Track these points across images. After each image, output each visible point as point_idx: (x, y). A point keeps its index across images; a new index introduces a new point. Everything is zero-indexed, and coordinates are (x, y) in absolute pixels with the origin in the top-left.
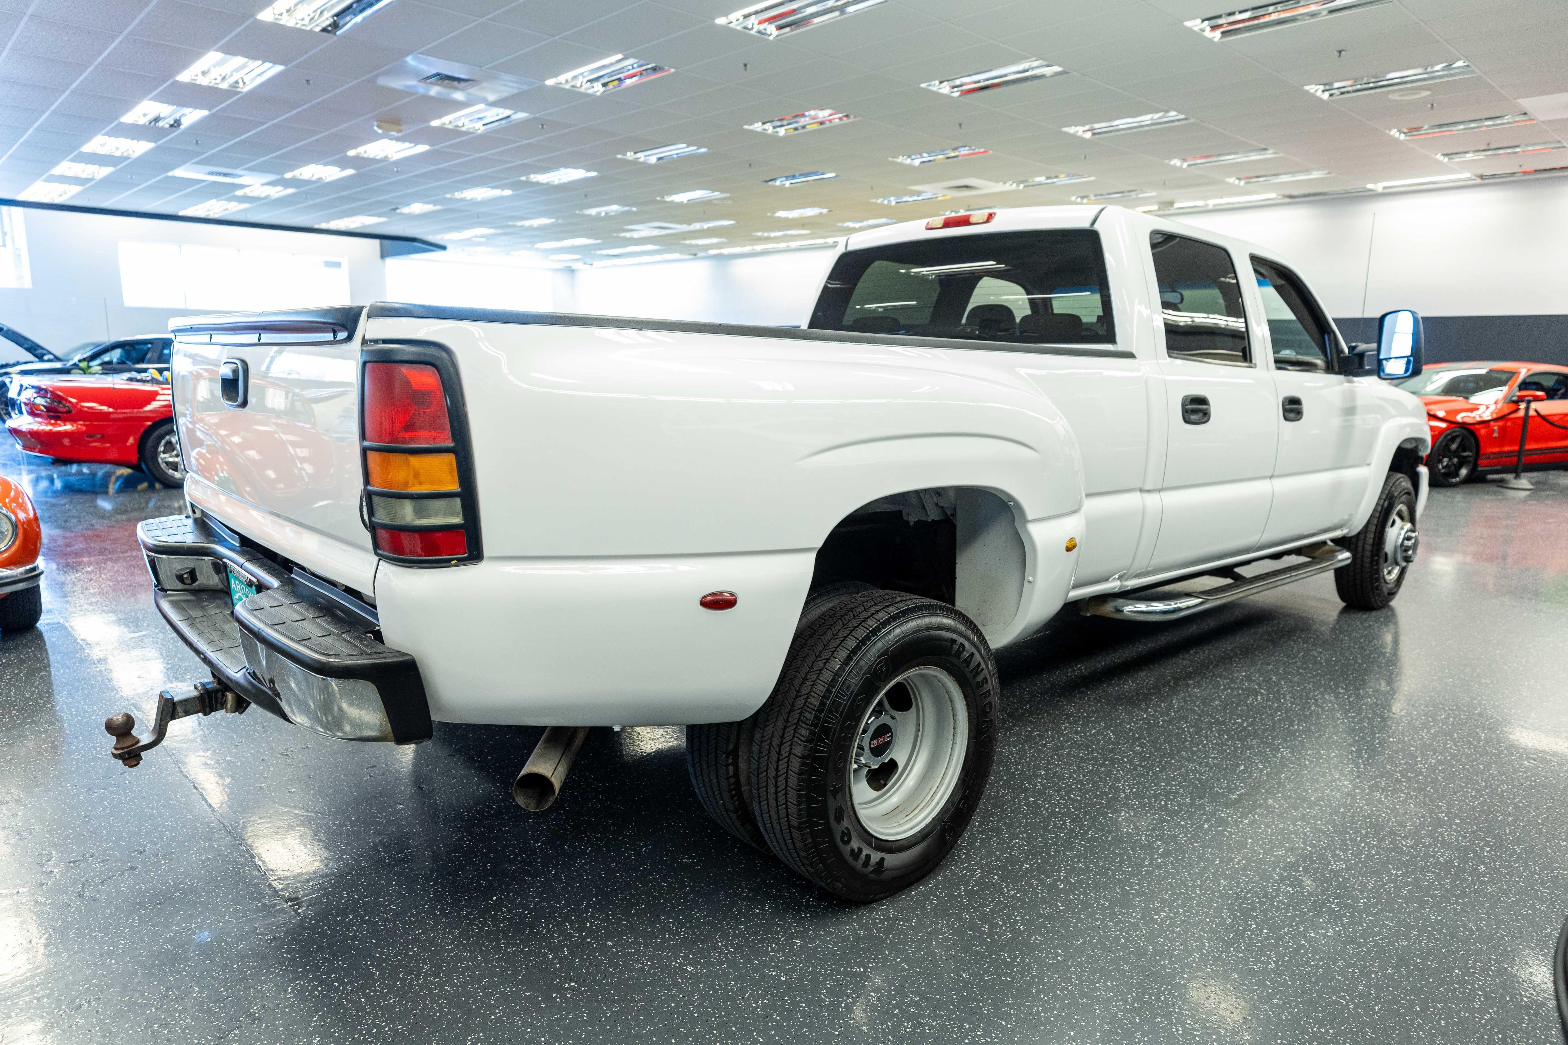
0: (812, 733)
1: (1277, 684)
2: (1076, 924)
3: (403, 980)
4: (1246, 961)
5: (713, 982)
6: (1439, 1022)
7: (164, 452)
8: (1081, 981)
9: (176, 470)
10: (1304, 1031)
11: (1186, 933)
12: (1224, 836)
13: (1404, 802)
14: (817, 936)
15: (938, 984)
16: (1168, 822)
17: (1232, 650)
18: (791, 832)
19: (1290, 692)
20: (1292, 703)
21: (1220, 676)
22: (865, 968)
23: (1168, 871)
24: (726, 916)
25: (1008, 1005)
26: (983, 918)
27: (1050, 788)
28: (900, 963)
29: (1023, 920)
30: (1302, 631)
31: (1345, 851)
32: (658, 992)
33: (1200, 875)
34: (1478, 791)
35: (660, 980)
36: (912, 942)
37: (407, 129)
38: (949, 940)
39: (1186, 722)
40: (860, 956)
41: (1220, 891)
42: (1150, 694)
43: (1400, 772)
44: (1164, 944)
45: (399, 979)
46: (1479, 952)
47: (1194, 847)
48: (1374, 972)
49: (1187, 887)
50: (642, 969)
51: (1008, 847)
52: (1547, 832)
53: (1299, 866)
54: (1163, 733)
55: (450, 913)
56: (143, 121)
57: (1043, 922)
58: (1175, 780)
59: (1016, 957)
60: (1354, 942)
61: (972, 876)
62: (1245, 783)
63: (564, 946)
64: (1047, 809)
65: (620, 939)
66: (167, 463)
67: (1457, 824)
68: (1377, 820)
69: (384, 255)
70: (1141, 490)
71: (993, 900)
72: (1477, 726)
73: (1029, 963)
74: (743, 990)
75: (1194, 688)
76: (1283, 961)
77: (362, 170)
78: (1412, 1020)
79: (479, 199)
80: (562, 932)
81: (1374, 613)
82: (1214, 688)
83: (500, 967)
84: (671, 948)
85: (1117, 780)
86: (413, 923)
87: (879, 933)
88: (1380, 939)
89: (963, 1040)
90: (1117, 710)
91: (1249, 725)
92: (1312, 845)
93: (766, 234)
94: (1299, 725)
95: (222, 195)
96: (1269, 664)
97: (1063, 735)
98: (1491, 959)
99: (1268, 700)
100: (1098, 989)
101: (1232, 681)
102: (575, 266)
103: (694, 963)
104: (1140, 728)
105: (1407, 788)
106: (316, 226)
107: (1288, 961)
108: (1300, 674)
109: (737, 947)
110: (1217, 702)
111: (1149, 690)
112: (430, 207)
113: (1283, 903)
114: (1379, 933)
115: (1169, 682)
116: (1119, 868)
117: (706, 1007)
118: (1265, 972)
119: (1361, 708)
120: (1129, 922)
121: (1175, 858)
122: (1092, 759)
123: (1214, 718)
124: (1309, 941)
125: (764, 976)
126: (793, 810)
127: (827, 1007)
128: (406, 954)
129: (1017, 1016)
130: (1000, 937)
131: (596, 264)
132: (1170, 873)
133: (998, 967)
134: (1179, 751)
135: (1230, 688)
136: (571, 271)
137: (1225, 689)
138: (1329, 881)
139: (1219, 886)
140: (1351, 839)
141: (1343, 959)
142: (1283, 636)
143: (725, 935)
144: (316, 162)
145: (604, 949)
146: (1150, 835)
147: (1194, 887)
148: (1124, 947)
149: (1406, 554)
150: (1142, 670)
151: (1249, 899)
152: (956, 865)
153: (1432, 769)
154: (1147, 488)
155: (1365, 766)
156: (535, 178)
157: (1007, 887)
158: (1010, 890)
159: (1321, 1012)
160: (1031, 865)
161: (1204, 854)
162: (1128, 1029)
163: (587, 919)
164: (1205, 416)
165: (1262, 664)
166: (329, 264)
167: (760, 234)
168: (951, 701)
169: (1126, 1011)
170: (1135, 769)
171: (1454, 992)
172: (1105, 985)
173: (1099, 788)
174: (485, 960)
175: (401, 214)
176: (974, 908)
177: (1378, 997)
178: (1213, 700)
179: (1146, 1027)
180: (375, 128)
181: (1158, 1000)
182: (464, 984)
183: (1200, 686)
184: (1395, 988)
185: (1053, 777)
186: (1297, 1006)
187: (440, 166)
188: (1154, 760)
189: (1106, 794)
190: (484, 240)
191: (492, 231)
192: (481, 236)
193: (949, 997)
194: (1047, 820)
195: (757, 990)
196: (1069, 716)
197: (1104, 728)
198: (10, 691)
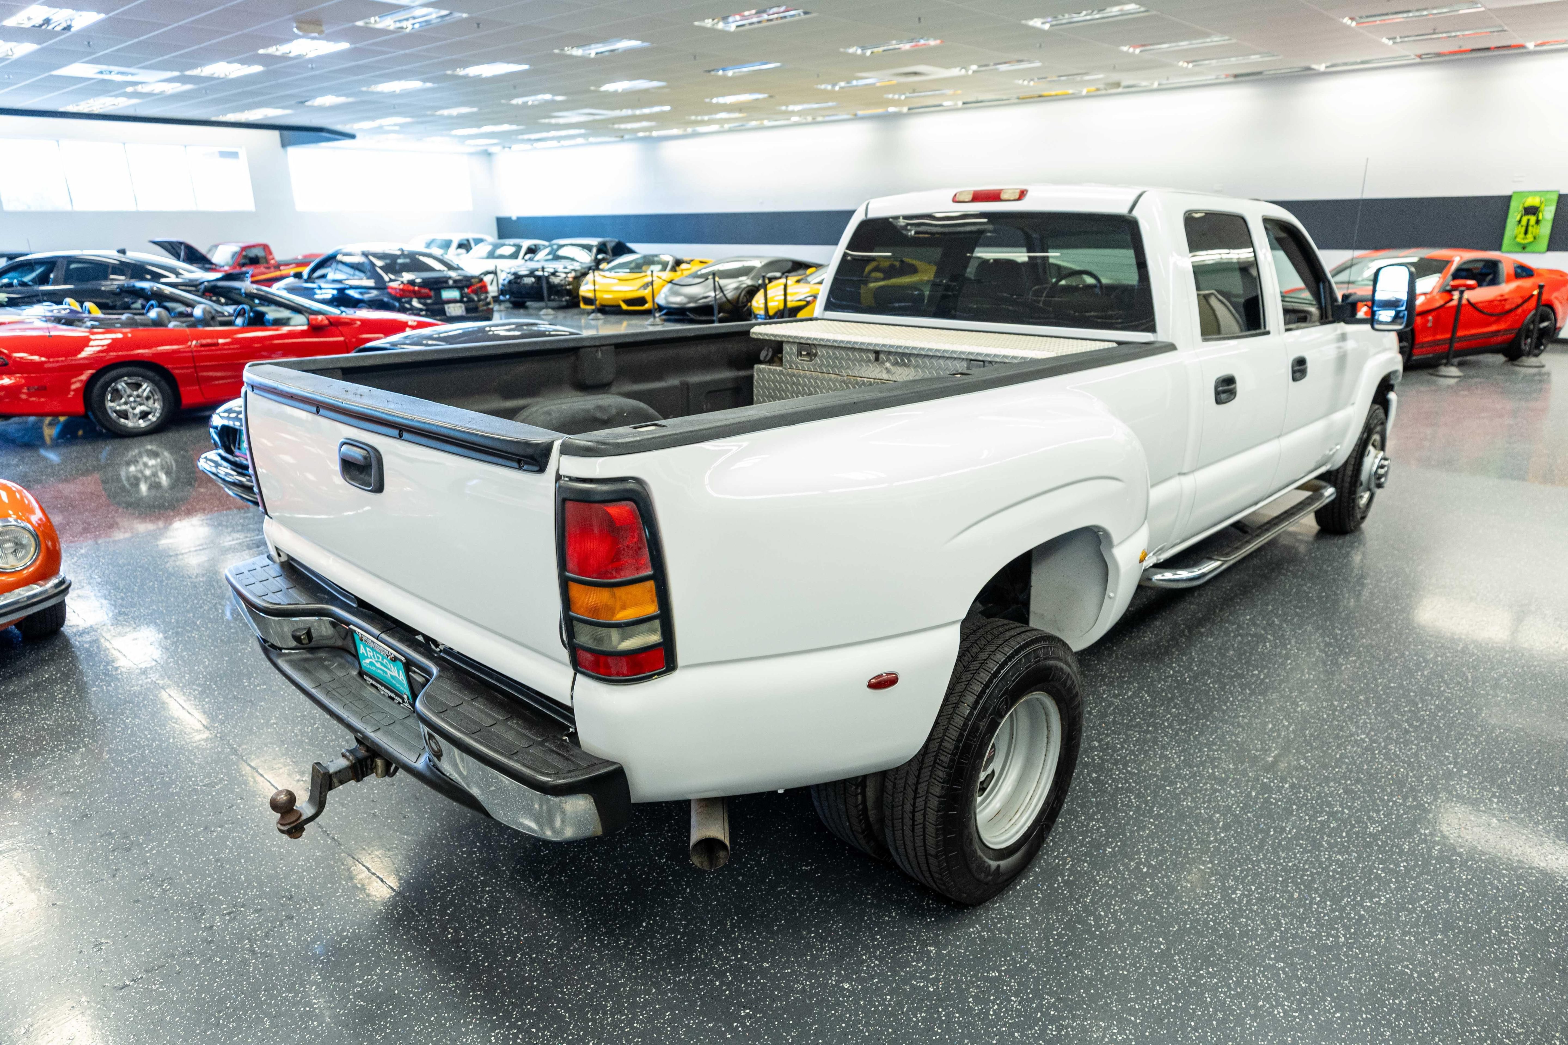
0: (949, 775)
1: (1280, 627)
2: (1167, 909)
3: (594, 1020)
4: (1318, 936)
5: (871, 998)
6: (1488, 985)
7: (112, 401)
8: (1188, 970)
9: (127, 418)
10: (1383, 1005)
11: (1263, 912)
12: (1271, 803)
13: (1416, 755)
14: (948, 942)
15: (1067, 983)
16: (1219, 791)
17: (1231, 589)
18: (927, 859)
19: (1294, 636)
20: (1298, 649)
21: (1227, 621)
22: (1000, 972)
23: (1231, 846)
24: (860, 927)
25: (1131, 1000)
26: (1086, 908)
27: (1107, 761)
28: (1028, 963)
29: (1121, 909)
30: (1289, 562)
31: (1378, 812)
32: (826, 1013)
33: (1260, 848)
34: (1476, 737)
35: (823, 1000)
36: (1031, 940)
37: (327, 29)
38: (1062, 936)
39: (1210, 677)
40: (991, 960)
41: (1281, 864)
42: (1169, 646)
43: (1407, 721)
44: (1247, 925)
45: (589, 1020)
46: (1507, 911)
47: (1249, 818)
48: (1427, 939)
49: (1252, 862)
50: (804, 990)
51: (1087, 831)
52: (1541, 778)
53: (1342, 831)
54: (1191, 692)
55: (609, 943)
56: (28, 25)
57: (1139, 909)
58: (1215, 744)
59: (1126, 949)
60: (1404, 909)
61: (1065, 864)
62: (1277, 743)
63: (726, 970)
64: (1110, 785)
65: (774, 959)
66: (116, 412)
67: (1465, 776)
68: (1397, 775)
69: (284, 144)
70: (1180, 474)
71: (1090, 891)
72: (1463, 666)
73: (1138, 954)
74: (900, 1004)
75: (1207, 637)
76: (1351, 934)
77: (271, 68)
78: (1467, 985)
79: (398, 91)
80: (719, 956)
81: (1348, 537)
82: (1225, 635)
83: (675, 998)
84: (823, 965)
85: (1164, 748)
86: (579, 957)
87: (1001, 933)
88: (1426, 904)
89: (1103, 1039)
90: (1145, 667)
91: (1267, 676)
92: (1349, 808)
93: (699, 118)
94: (1310, 674)
95: (109, 91)
96: (1267, 605)
97: (1105, 700)
98: (1518, 917)
99: (1276, 646)
100: (1203, 977)
101: (1240, 627)
102: (492, 149)
103: (849, 980)
104: (1170, 686)
105: (1416, 739)
106: (214, 119)
107: (1354, 933)
108: (1298, 614)
109: (881, 959)
110: (1231, 652)
111: (1168, 641)
112: (342, 100)
113: (1338, 873)
114: (1423, 897)
115: (1183, 632)
116: (1190, 846)
117: (873, 1025)
118: (1337, 946)
119: (1359, 652)
120: (1212, 903)
121: (1236, 831)
122: (1135, 726)
123: (1232, 670)
124: (1368, 910)
125: (913, 987)
126: (931, 841)
127: (978, 1015)
128: (585, 992)
129: (1142, 1010)
130: (1106, 928)
131: (515, 147)
132: (1235, 848)
133: (1112, 961)
134: (1211, 712)
135: (1239, 635)
136: (488, 154)
137: (1235, 636)
138: (1369, 845)
139: (1279, 859)
140: (1379, 798)
141: (1399, 927)
142: (1273, 570)
143: (865, 947)
144: (222, 59)
145: (763, 972)
146: (1208, 807)
147: (1258, 861)
148: (1214, 930)
149: (1378, 481)
150: (1156, 619)
151: (1307, 870)
152: (1047, 854)
153: (1433, 716)
154: (1185, 471)
155: (1376, 716)
156: (461, 72)
157: (1098, 874)
158: (1101, 878)
159: (1392, 983)
160: (1113, 849)
161: (1258, 825)
162: (1239, 1015)
163: (736, 940)
164: (1232, 394)
165: (1262, 605)
166: (223, 154)
167: (693, 118)
168: (1047, 715)
169: (1232, 997)
170: (1177, 734)
171: (1494, 953)
172: (1209, 972)
173: (1150, 758)
174: (660, 991)
175: (309, 106)
176: (1076, 899)
177: (1435, 964)
178: (1227, 650)
179: (1252, 1012)
180: (295, 30)
181: (1255, 982)
182: (650, 1019)
183: (1212, 634)
184: (1447, 955)
185: (1107, 749)
186: (1371, 979)
187: (360, 63)
188: (1191, 723)
189: (1158, 764)
190: (397, 128)
191: (408, 120)
192: (395, 125)
193: (1080, 996)
194: (1114, 797)
195: (912, 1003)
196: (1104, 676)
197: (1139, 688)
198: (71, 713)
